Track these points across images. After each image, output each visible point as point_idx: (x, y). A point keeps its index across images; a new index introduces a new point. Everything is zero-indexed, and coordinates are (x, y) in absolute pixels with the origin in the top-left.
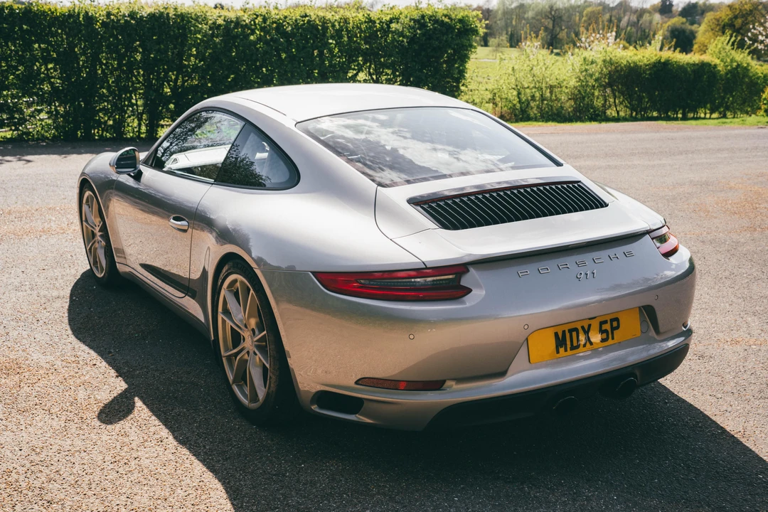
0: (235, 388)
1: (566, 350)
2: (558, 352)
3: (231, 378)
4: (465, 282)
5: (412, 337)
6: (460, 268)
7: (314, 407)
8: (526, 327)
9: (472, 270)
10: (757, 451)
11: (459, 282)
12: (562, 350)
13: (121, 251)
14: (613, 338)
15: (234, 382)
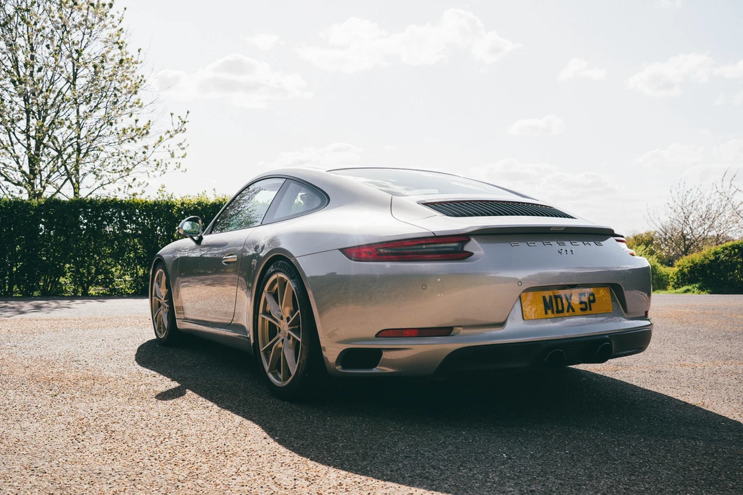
0: (270, 375)
1: (553, 312)
2: (546, 313)
3: (267, 368)
4: (467, 248)
5: (424, 287)
6: (464, 237)
7: (339, 368)
8: (520, 284)
9: (473, 240)
10: (717, 412)
11: (463, 248)
12: (549, 312)
13: (182, 308)
14: (591, 309)
15: (269, 371)
